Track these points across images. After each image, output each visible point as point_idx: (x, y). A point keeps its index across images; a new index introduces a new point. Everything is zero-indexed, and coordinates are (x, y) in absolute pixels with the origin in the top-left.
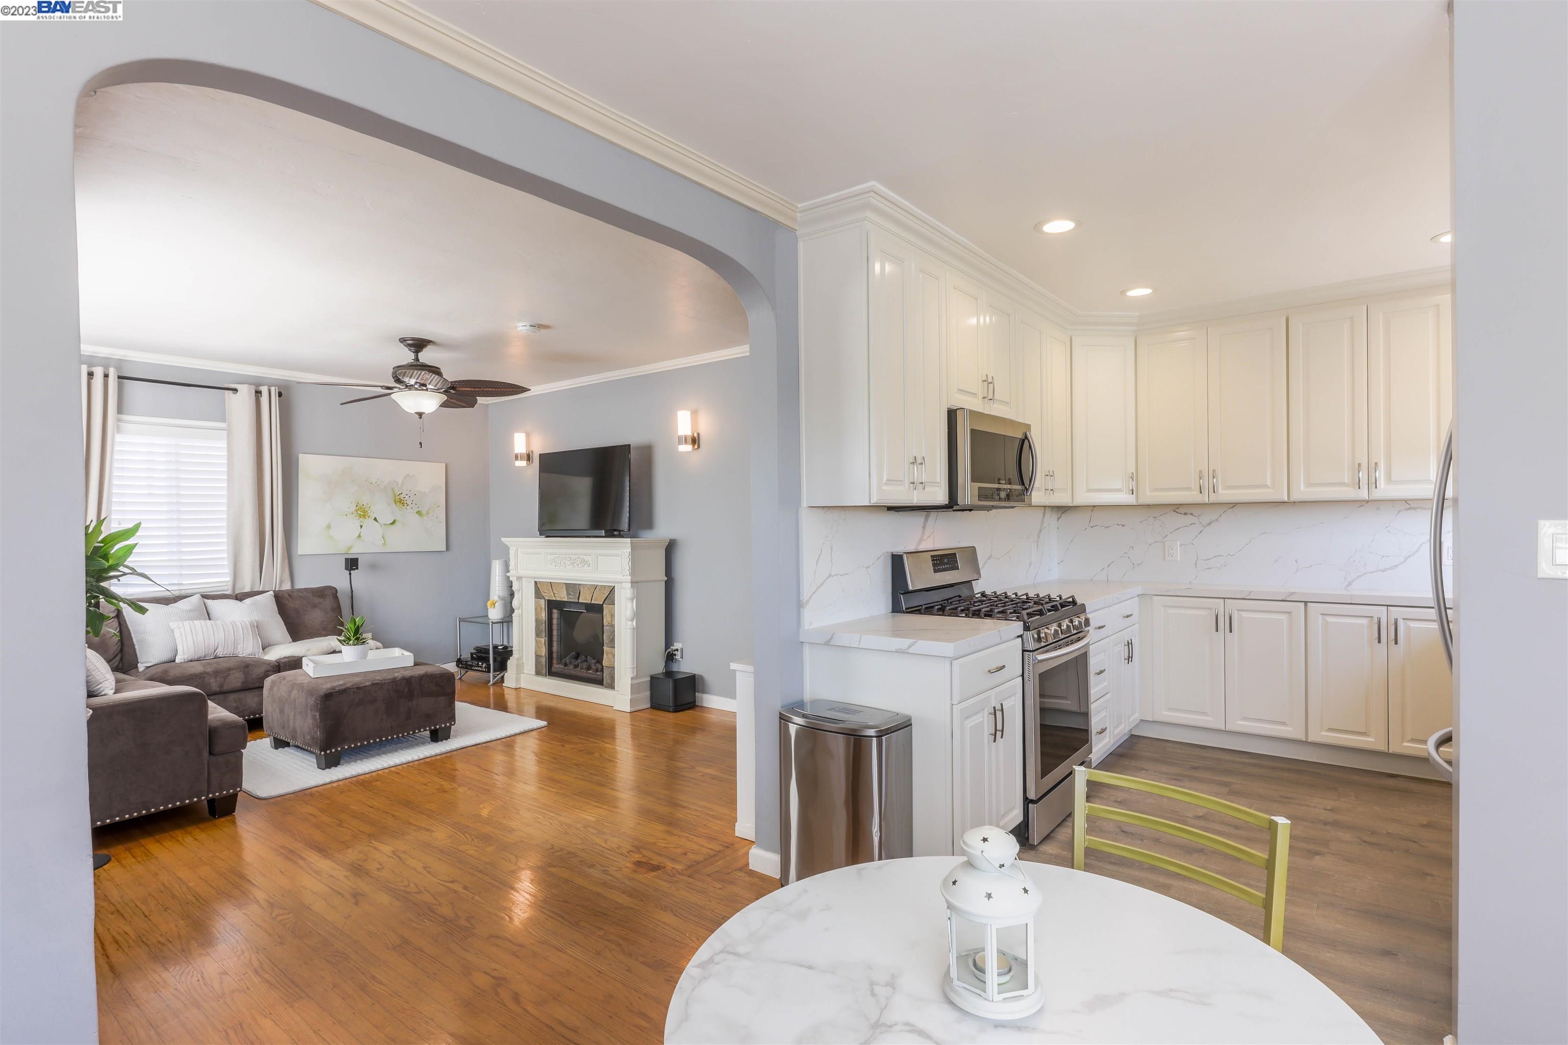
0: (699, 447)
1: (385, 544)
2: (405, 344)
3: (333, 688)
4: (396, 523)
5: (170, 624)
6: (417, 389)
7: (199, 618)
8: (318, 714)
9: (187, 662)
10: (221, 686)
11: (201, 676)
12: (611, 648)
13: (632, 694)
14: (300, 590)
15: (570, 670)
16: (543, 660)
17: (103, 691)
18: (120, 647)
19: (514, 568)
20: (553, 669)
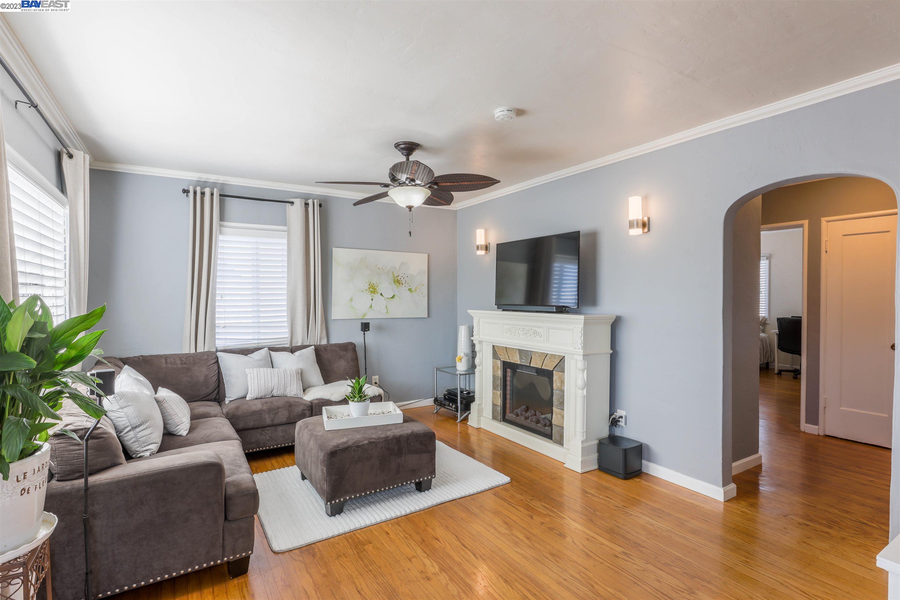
0: (649, 230)
1: (387, 312)
2: (399, 149)
3: (337, 446)
4: (395, 297)
5: (246, 370)
6: (407, 185)
7: (265, 366)
8: (325, 469)
9: (253, 400)
10: (273, 420)
11: (260, 412)
12: (560, 410)
13: (583, 455)
14: (332, 345)
15: (521, 420)
16: (499, 409)
17: (180, 431)
18: (217, 384)
19: (477, 333)
20: (506, 417)
